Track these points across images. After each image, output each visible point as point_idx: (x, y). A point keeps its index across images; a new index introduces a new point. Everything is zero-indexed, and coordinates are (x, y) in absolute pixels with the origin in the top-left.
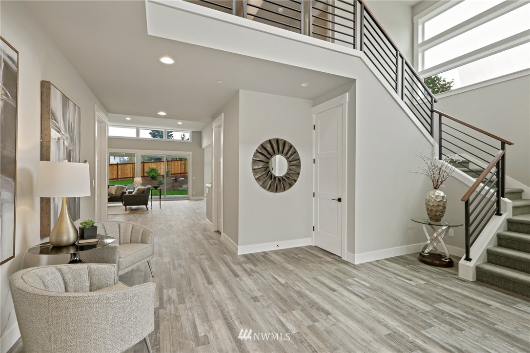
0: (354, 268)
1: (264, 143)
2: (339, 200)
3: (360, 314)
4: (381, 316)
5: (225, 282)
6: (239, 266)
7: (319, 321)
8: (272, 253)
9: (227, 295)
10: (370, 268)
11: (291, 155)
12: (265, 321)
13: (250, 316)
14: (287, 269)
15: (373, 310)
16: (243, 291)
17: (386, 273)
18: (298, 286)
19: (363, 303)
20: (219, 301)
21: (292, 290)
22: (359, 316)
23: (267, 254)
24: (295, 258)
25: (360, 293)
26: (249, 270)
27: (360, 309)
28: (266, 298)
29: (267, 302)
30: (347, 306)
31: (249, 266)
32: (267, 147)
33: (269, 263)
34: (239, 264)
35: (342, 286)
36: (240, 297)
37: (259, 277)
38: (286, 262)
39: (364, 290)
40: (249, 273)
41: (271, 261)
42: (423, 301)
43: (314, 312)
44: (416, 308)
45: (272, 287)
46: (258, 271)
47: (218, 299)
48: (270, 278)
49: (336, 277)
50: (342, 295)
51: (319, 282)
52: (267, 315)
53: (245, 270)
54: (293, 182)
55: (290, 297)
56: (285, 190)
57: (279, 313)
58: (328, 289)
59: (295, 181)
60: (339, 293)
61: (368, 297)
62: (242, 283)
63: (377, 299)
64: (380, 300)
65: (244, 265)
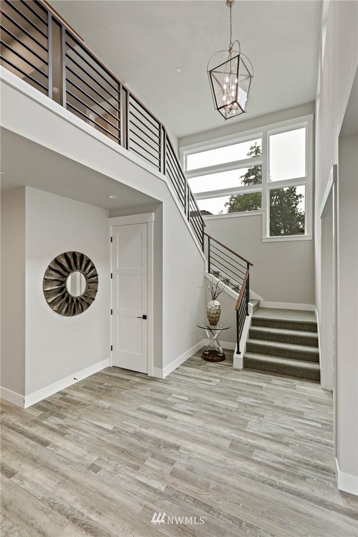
0: (165, 383)
1: (58, 257)
2: (145, 317)
3: (201, 434)
4: (215, 428)
5: (34, 460)
6: (39, 427)
7: (175, 461)
8: (71, 391)
9: (52, 482)
10: (177, 379)
11: (90, 271)
12: (126, 493)
13: (103, 495)
14: (104, 408)
15: (207, 425)
16: (70, 464)
17: (190, 380)
18: (129, 426)
19: (195, 421)
20: (46, 497)
21: (127, 434)
22: (202, 437)
23: (65, 394)
24: (102, 388)
25: (186, 410)
26: (56, 427)
27: (198, 428)
28: (105, 459)
29: (111, 465)
30: (185, 430)
31: (53, 421)
32: (62, 262)
33: (77, 407)
34: (36, 422)
35: (167, 408)
36: (73, 475)
37: (77, 433)
38: (96, 398)
39: (187, 405)
40: (61, 432)
41: (78, 403)
42: (229, 400)
43: (164, 452)
44: (230, 408)
45: (104, 441)
46: (70, 424)
47: (42, 495)
48: (91, 428)
49: (156, 399)
50: (175, 419)
51: (146, 412)
52: (122, 483)
53: (51, 429)
54: (91, 300)
55: (131, 444)
56: (83, 310)
57: (133, 472)
58: (159, 417)
59: (93, 299)
60: (172, 418)
61: (194, 412)
62: (60, 452)
63: (202, 411)
64: (204, 412)
65: (45, 422)
